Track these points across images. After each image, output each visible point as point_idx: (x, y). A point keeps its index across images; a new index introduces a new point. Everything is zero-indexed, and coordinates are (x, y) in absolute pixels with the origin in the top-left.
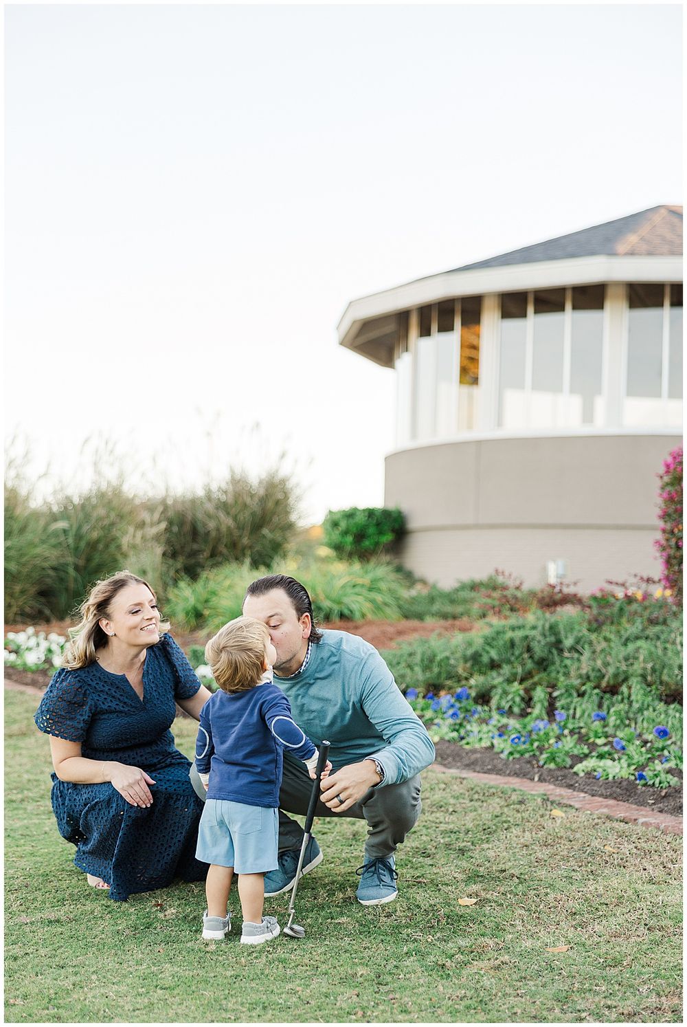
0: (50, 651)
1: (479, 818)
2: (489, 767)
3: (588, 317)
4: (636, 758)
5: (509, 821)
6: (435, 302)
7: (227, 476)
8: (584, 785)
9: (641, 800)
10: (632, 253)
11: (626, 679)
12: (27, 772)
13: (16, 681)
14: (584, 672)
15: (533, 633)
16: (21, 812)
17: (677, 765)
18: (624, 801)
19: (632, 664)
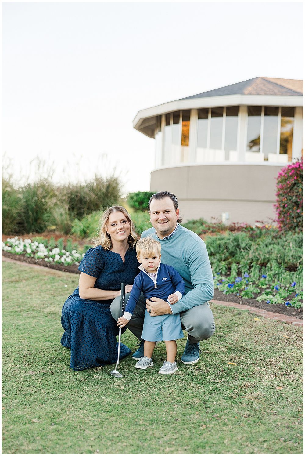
0: (25, 246)
1: (223, 321)
2: (219, 298)
3: (232, 119)
4: (283, 295)
5: (237, 323)
6: (172, 112)
7: (94, 178)
8: (263, 307)
9: (289, 313)
10: (250, 94)
11: (268, 261)
12: (21, 298)
13: (12, 259)
14: (251, 257)
15: (228, 241)
16: (21, 317)
17: (302, 298)
18: (282, 314)
19: (271, 255)
